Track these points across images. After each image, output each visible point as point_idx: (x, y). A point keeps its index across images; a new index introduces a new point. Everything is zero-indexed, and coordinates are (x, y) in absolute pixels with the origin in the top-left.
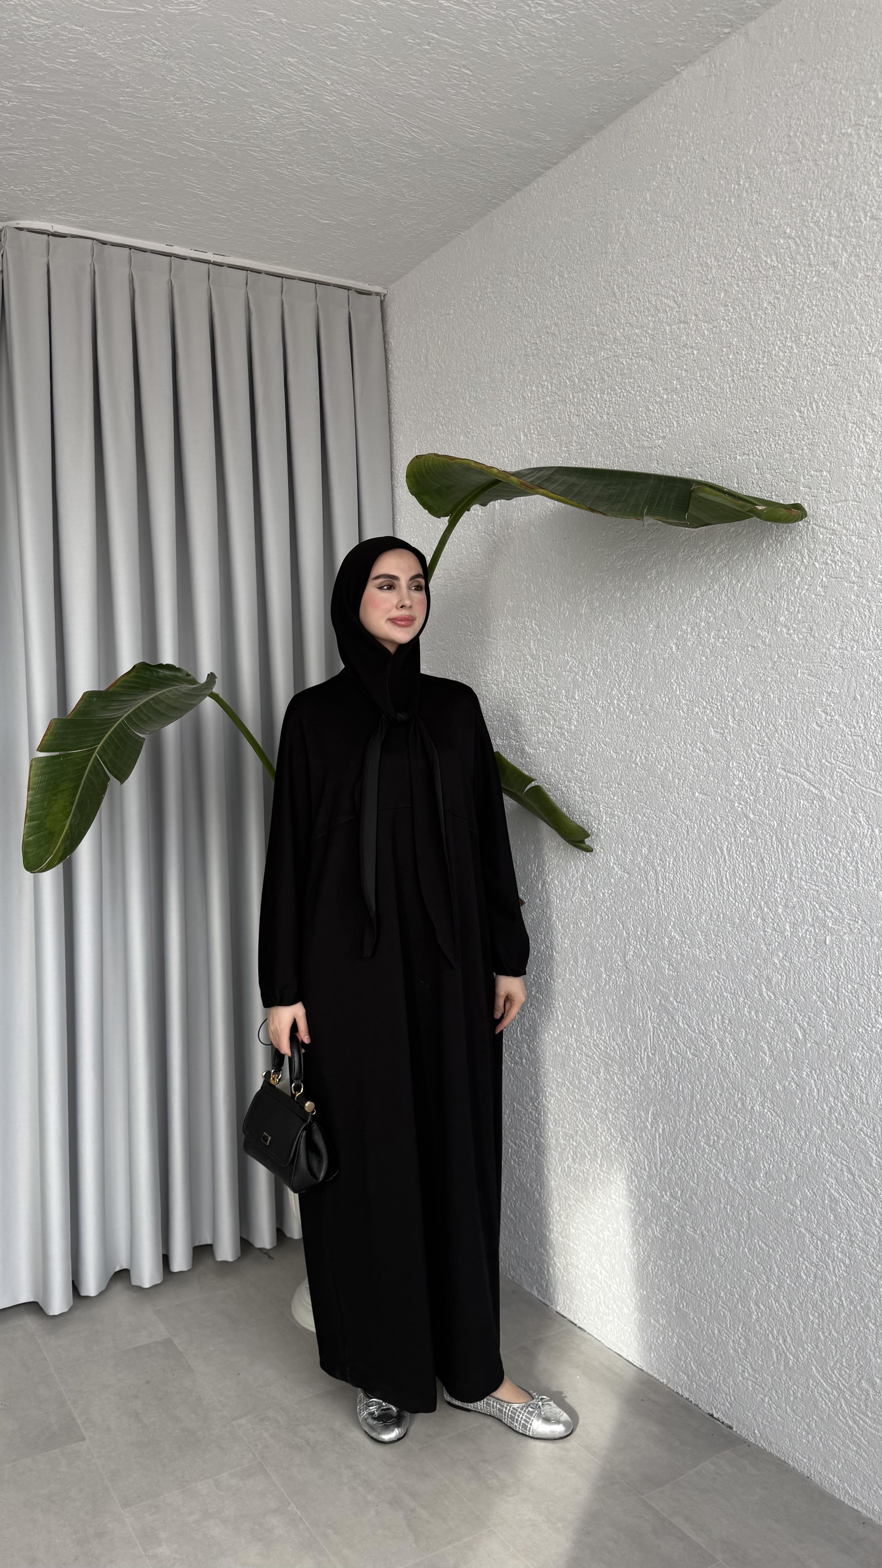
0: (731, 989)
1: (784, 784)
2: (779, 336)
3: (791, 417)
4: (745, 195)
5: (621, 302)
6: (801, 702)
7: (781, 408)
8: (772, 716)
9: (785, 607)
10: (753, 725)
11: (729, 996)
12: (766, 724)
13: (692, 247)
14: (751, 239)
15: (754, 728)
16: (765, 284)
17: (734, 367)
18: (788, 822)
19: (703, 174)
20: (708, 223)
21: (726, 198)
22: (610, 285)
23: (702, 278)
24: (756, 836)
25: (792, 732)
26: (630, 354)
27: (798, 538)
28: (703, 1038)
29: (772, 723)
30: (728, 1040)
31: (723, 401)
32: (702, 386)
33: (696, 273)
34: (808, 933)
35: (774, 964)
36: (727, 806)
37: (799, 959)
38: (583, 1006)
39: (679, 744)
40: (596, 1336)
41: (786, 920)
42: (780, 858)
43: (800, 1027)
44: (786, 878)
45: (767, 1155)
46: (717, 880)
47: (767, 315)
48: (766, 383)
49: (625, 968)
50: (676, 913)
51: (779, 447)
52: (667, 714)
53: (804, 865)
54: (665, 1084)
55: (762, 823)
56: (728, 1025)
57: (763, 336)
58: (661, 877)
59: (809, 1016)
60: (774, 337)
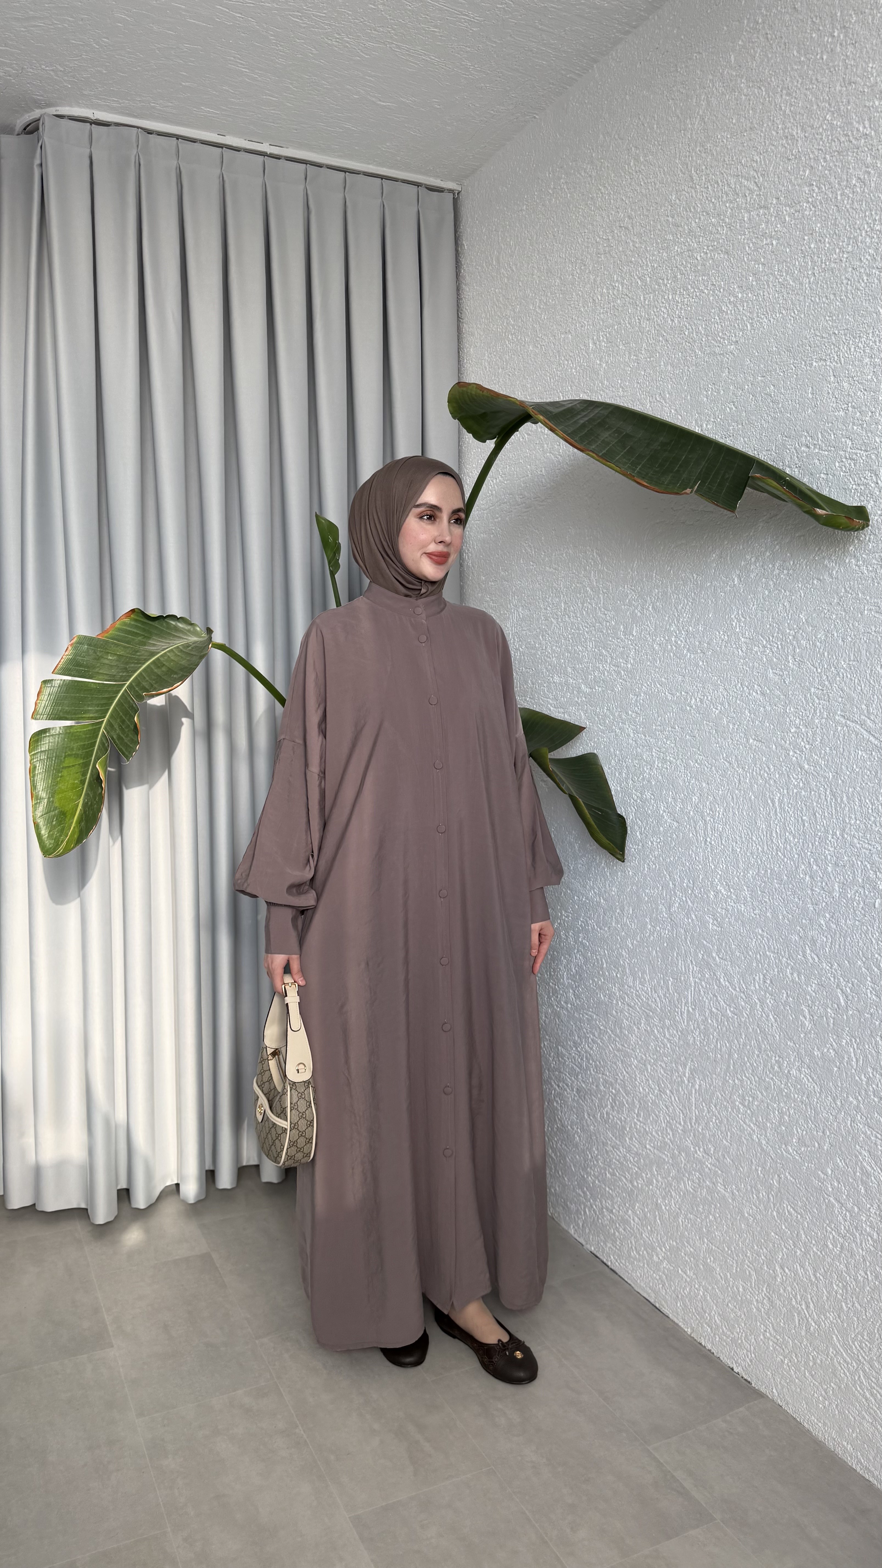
0: (774, 948)
1: (842, 733)
2: (867, 219)
3: (874, 315)
4: (838, 49)
5: (698, 187)
6: (866, 642)
7: (864, 304)
8: (834, 657)
10: (813, 666)
11: (772, 955)
12: (827, 666)
13: (777, 117)
14: (843, 102)
15: (815, 670)
16: (856, 157)
17: (816, 257)
18: (844, 774)
19: (795, 28)
20: (797, 86)
21: (817, 54)
22: (687, 167)
23: (787, 153)
24: (810, 788)
25: (855, 675)
26: (705, 248)
27: (873, 457)
28: (744, 997)
29: (833, 665)
30: (769, 1001)
31: (802, 299)
32: (779, 282)
33: (780, 149)
34: (857, 894)
35: (820, 925)
36: (782, 754)
37: (846, 921)
38: (627, 956)
39: (736, 687)
40: (626, 1280)
41: (835, 879)
42: (834, 813)
43: (843, 992)
44: (838, 835)
45: (801, 1121)
46: (767, 833)
47: (855, 194)
48: (848, 275)
49: (669, 920)
50: (723, 866)
51: (858, 350)
52: (725, 654)
53: (858, 822)
54: (704, 1040)
55: (817, 775)
56: (769, 985)
57: (849, 219)
58: (709, 828)
59: (852, 982)
60: (861, 220)
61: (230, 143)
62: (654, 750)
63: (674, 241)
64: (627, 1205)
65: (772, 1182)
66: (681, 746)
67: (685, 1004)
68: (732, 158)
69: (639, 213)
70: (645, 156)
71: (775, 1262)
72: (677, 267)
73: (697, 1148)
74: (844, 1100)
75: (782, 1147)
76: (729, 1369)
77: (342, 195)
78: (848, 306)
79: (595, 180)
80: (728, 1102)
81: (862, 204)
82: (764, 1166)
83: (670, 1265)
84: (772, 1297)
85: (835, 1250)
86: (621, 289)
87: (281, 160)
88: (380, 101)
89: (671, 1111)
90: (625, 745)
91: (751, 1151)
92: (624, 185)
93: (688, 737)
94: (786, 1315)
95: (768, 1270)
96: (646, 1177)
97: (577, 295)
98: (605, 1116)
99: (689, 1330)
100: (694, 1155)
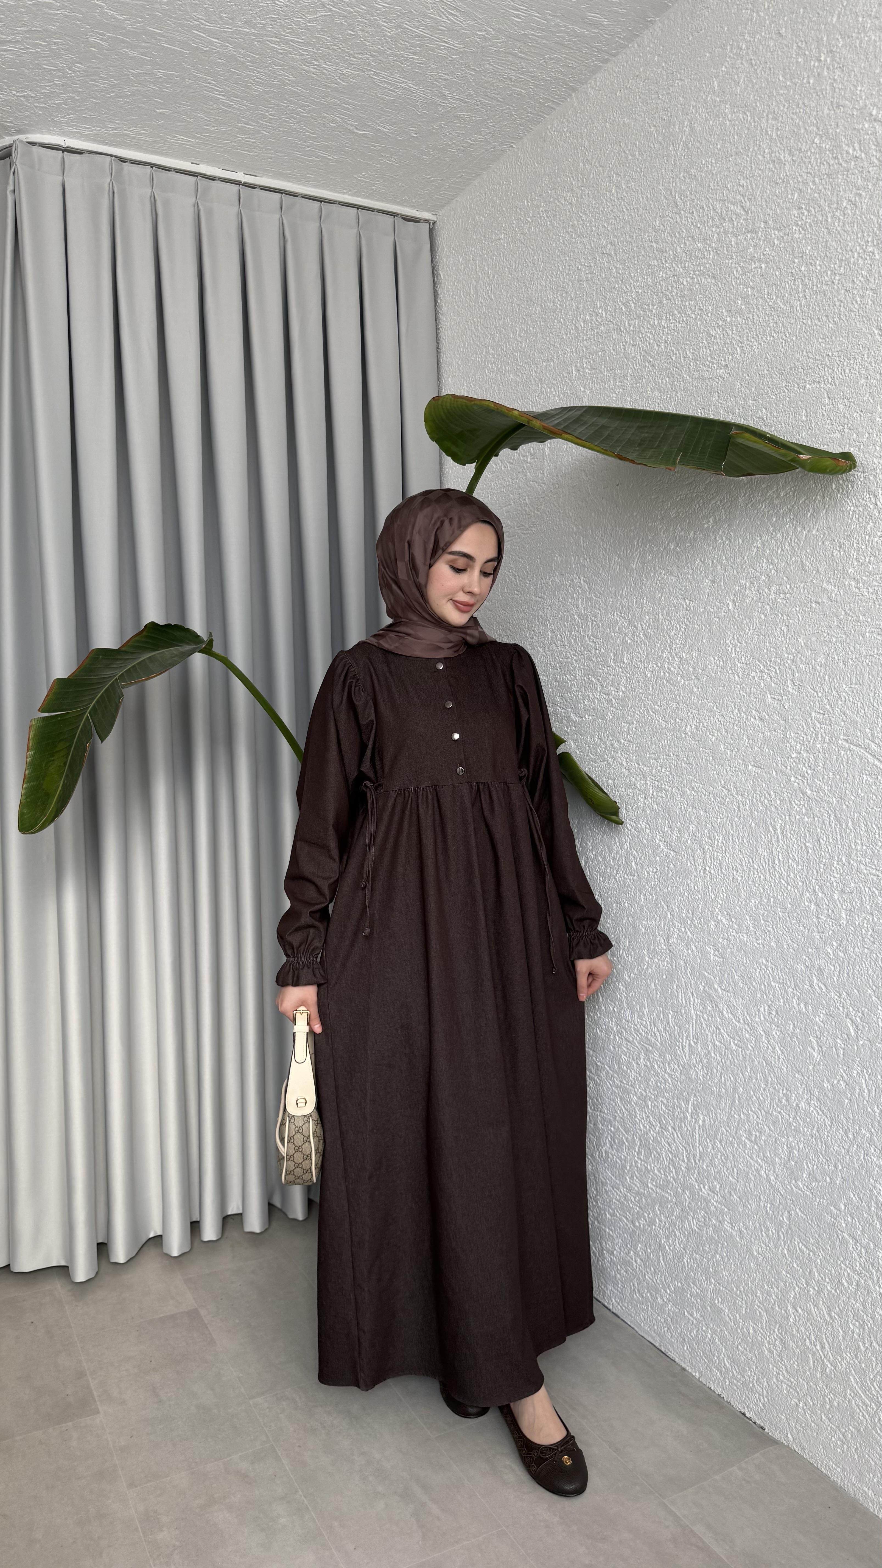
0: (779, 978)
1: (846, 757)
2: (859, 240)
3: (869, 336)
4: (826, 73)
6: (868, 665)
7: (858, 326)
8: (835, 680)
9: (855, 557)
10: (814, 690)
11: (777, 985)
12: (828, 690)
13: (763, 141)
14: (831, 125)
15: (815, 694)
16: (846, 180)
17: (806, 280)
18: (849, 800)
19: (779, 52)
20: (783, 110)
21: (804, 79)
22: (671, 193)
23: (773, 177)
24: (813, 814)
25: (857, 699)
26: (692, 272)
27: (871, 478)
28: (748, 1029)
29: (835, 688)
30: (775, 1033)
31: (793, 321)
32: (769, 305)
33: (767, 173)
34: (865, 922)
35: (827, 954)
36: (782, 780)
37: (854, 949)
38: (624, 989)
39: (732, 712)
40: (629, 1323)
41: (842, 907)
42: (839, 839)
43: (853, 1022)
44: (844, 861)
45: (812, 1155)
46: (769, 861)
47: (846, 216)
48: (841, 297)
49: (669, 952)
50: (724, 895)
51: (853, 372)
52: (720, 680)
53: (864, 847)
54: (707, 1074)
55: (820, 800)
56: (775, 1016)
57: (840, 242)
58: (708, 856)
59: (862, 1011)
60: (853, 242)
61: (204, 172)
62: (648, 778)
63: (659, 267)
64: (629, 1246)
65: (781, 1219)
66: (676, 774)
67: (687, 1037)
68: (717, 183)
69: (622, 239)
70: (627, 182)
71: (786, 1301)
72: (662, 292)
73: (702, 1186)
74: (856, 1133)
75: (791, 1183)
76: (741, 1415)
77: (317, 224)
78: (841, 328)
79: (576, 207)
80: (734, 1138)
81: (854, 226)
82: (773, 1202)
83: (676, 1307)
84: (785, 1338)
85: (851, 1288)
86: (604, 316)
87: (256, 189)
88: (357, 129)
89: (674, 1148)
90: (618, 774)
91: (759, 1187)
92: (606, 212)
93: (683, 764)
94: (800, 1356)
95: (780, 1310)
96: (648, 1217)
97: (559, 322)
98: (604, 1155)
99: (697, 1374)
100: (698, 1193)
